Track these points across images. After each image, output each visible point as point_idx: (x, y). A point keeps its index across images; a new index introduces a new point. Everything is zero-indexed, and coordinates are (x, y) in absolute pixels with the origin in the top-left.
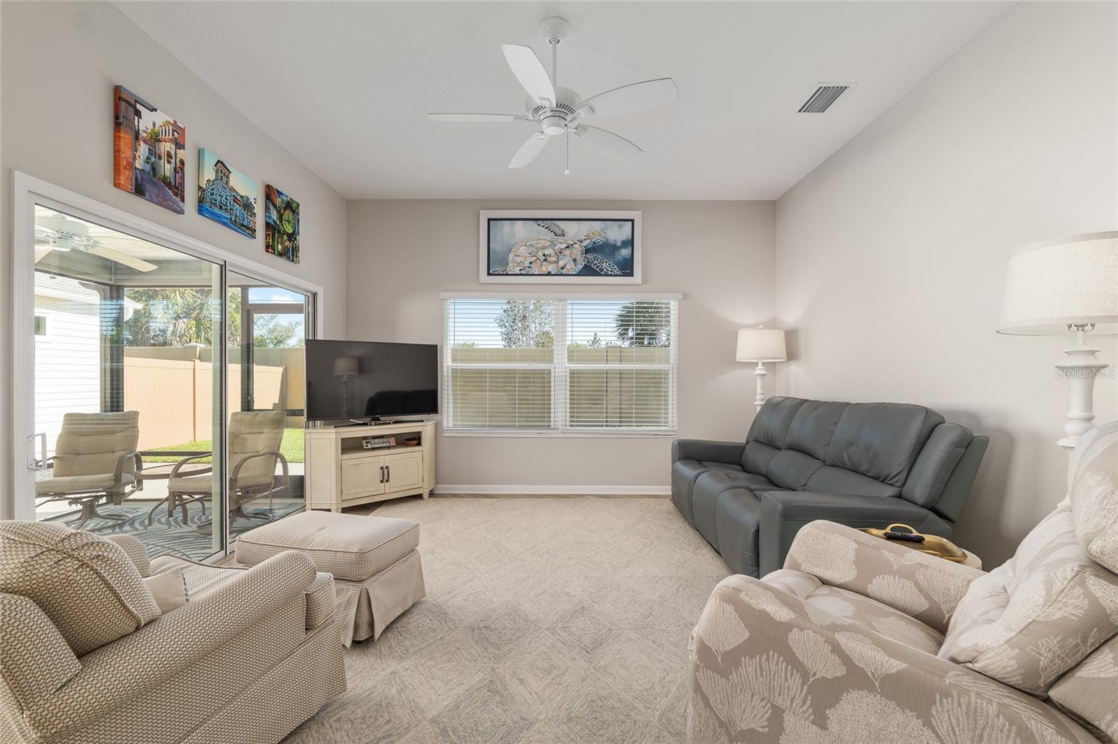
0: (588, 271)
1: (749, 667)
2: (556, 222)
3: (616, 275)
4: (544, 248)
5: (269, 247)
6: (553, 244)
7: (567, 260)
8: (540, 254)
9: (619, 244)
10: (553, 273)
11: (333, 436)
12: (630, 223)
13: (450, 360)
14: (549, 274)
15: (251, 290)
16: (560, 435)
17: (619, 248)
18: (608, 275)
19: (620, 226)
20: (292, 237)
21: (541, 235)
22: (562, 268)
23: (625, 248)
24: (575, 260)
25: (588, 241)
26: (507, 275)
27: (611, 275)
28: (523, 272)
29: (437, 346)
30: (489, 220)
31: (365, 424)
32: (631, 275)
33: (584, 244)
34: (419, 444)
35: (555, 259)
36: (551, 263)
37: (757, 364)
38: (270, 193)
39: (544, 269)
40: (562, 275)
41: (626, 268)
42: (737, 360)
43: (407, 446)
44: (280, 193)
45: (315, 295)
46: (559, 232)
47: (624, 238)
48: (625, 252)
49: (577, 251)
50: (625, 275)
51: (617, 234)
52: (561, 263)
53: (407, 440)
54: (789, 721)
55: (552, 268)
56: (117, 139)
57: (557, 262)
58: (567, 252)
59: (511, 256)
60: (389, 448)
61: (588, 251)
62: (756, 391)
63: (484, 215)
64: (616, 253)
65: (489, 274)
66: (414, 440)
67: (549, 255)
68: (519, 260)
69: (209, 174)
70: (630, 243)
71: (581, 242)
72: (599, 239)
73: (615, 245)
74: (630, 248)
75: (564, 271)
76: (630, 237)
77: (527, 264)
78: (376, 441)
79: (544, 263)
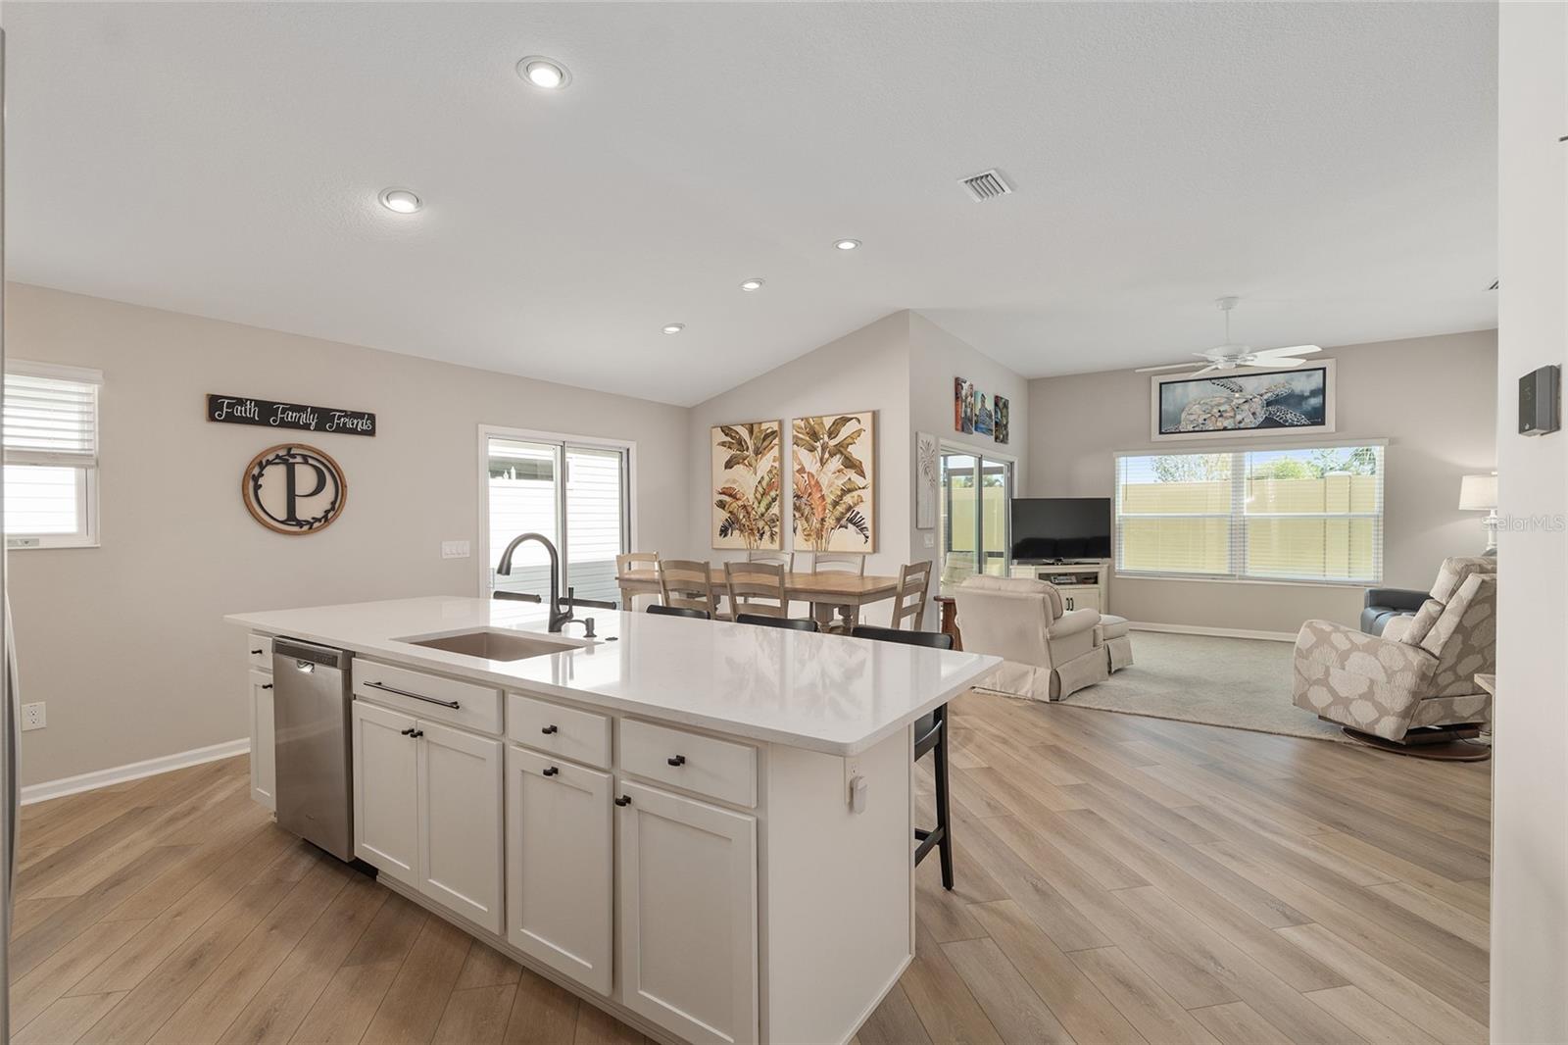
0: (1270, 423)
1: (1316, 653)
2: (1233, 379)
3: (1304, 425)
4: (1219, 405)
5: (996, 438)
6: (1229, 400)
7: (1244, 415)
8: (1215, 410)
9: (1307, 394)
10: (1230, 427)
11: (1033, 571)
12: (1321, 371)
13: (1121, 511)
14: (1225, 429)
15: (949, 458)
16: (1238, 581)
17: (1309, 397)
18: (1292, 425)
19: (1309, 376)
20: (1006, 426)
21: (1218, 393)
22: (1240, 422)
23: (1314, 397)
24: (1254, 414)
25: (1269, 394)
26: (1180, 432)
27: (1297, 426)
28: (1196, 429)
29: (1109, 499)
30: (1161, 384)
31: (1053, 564)
32: (1324, 424)
33: (1265, 397)
34: (1096, 582)
35: (1232, 414)
36: (1226, 418)
37: (1488, 513)
38: (997, 399)
39: (1220, 425)
40: (1239, 429)
41: (1317, 417)
42: (1460, 508)
43: (1085, 583)
44: (1002, 398)
45: (1012, 463)
46: (1236, 388)
47: (1313, 388)
48: (1315, 401)
49: (1257, 405)
50: (1313, 424)
51: (1304, 385)
52: (1239, 418)
53: (1086, 579)
54: (1332, 670)
55: (1228, 423)
56: (956, 405)
57: (1234, 417)
58: (1246, 406)
59: (1183, 415)
60: (1071, 584)
61: (1269, 403)
62: (1487, 541)
63: (1156, 381)
64: (1304, 403)
65: (1161, 433)
66: (1093, 579)
67: (1225, 411)
68: (1192, 418)
69: (979, 406)
70: (1321, 391)
71: (1261, 395)
72: (1283, 391)
73: (1303, 396)
74: (1321, 397)
75: (1242, 425)
76: (1321, 385)
77: (1201, 421)
78: (1062, 577)
79: (1220, 419)
